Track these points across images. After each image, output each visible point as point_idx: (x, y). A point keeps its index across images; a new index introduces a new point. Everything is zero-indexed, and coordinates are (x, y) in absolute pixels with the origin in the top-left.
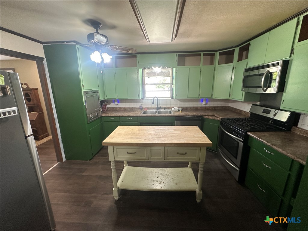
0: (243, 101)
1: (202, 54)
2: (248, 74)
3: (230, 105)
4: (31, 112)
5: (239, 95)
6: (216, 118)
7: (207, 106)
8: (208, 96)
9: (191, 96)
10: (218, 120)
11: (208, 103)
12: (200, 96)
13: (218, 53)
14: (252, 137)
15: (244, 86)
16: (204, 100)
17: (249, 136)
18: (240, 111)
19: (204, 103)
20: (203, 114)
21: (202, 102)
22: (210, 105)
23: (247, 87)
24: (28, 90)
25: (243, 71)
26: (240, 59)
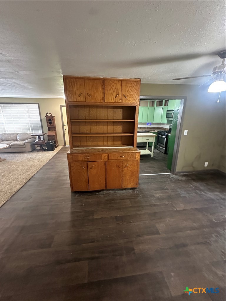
0: (166, 123)
1: (149, 101)
2: (168, 112)
3: (161, 126)
4: (50, 131)
5: (165, 121)
6: (155, 132)
7: (150, 127)
8: (151, 122)
9: (143, 122)
10: (156, 132)
11: (151, 125)
12: (148, 122)
13: (156, 101)
15: (167, 117)
17: (168, 135)
18: (166, 128)
19: (149, 125)
20: (150, 130)
21: (148, 124)
23: (168, 118)
24: (51, 117)
25: (166, 111)
26: (165, 105)
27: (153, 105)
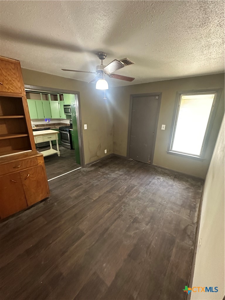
0: (66, 119)
1: (41, 93)
2: (65, 107)
3: (62, 122)
5: (64, 116)
6: (56, 128)
7: (49, 123)
8: (49, 117)
9: (39, 118)
10: (58, 129)
12: (45, 118)
13: (49, 94)
14: (71, 130)
15: (65, 112)
16: (47, 120)
17: (70, 130)
18: (66, 124)
19: (47, 121)
20: (50, 127)
21: (46, 121)
22: (51, 122)
23: (66, 113)
25: (63, 106)
26: (61, 100)
27: (47, 99)
